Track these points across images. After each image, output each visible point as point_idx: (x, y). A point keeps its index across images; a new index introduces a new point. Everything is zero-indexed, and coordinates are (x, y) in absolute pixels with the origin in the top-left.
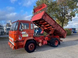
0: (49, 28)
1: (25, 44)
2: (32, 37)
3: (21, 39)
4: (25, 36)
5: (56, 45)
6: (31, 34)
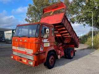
0: (64, 36)
1: (46, 57)
2: (53, 47)
3: (43, 50)
4: (47, 45)
5: (72, 56)
6: (52, 43)
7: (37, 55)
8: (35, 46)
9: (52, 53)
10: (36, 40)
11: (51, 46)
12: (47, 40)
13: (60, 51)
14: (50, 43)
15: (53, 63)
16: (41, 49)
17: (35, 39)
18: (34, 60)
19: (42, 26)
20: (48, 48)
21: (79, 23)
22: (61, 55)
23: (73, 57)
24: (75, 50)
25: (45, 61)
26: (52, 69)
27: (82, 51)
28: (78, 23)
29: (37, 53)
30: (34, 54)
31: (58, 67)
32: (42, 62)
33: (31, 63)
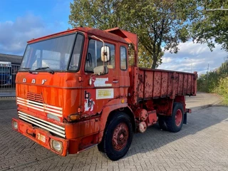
1: (103, 128)
2: (123, 101)
3: (92, 109)
4: (105, 95)
5: (178, 125)
6: (122, 89)
7: (73, 122)
8: (69, 97)
9: (121, 116)
10: (70, 79)
11: (118, 97)
12: (107, 79)
13: (144, 112)
14: (117, 88)
15: (125, 144)
16: (86, 105)
17: (66, 75)
18: (65, 138)
19: (90, 39)
20: (110, 103)
21: (198, 40)
22: (147, 121)
23: (181, 125)
24: (186, 107)
25: (100, 140)
26: (121, 160)
27: (205, 111)
28: (195, 41)
29: (74, 117)
30: (64, 120)
31: (139, 154)
32: (93, 143)
33: (58, 144)
